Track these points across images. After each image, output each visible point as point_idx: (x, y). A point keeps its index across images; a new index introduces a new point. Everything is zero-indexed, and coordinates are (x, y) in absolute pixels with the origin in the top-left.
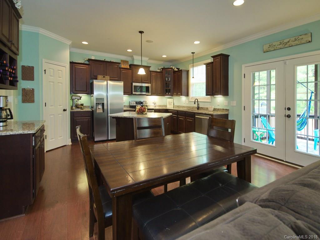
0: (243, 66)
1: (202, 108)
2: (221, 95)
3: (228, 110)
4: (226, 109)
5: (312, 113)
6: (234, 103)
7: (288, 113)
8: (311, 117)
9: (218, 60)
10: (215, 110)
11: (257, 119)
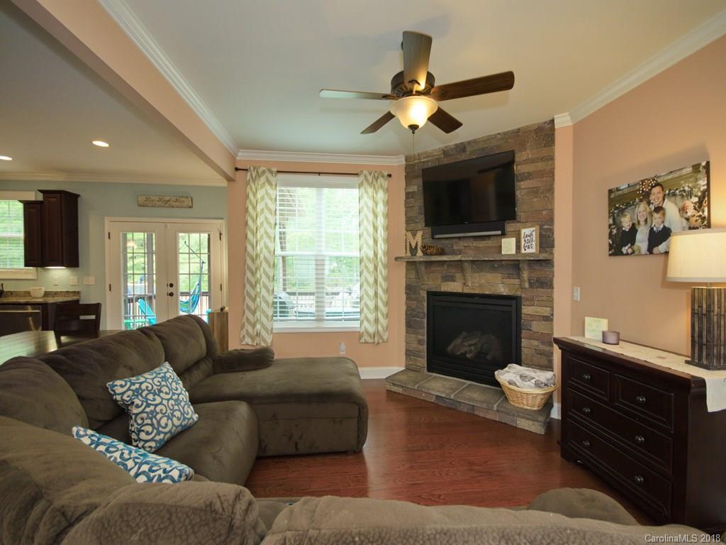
0: (107, 220)
1: (11, 293)
2: (62, 266)
3: (78, 293)
4: (75, 292)
5: (205, 288)
6: (91, 280)
7: (171, 290)
8: (204, 294)
9: (54, 199)
10: (47, 294)
11: (131, 304)
